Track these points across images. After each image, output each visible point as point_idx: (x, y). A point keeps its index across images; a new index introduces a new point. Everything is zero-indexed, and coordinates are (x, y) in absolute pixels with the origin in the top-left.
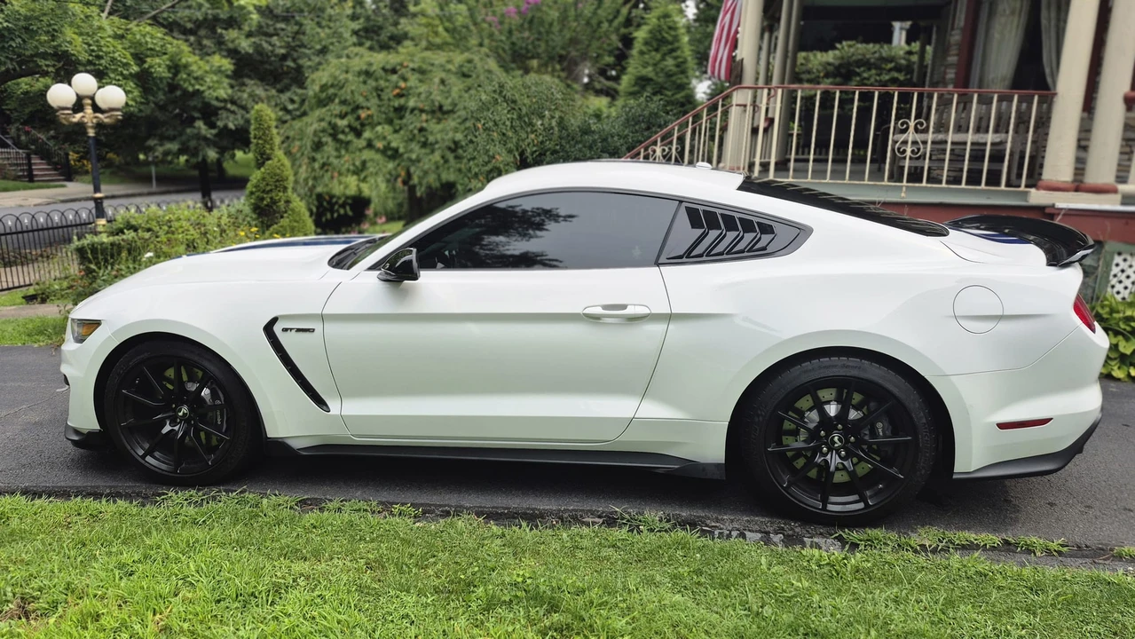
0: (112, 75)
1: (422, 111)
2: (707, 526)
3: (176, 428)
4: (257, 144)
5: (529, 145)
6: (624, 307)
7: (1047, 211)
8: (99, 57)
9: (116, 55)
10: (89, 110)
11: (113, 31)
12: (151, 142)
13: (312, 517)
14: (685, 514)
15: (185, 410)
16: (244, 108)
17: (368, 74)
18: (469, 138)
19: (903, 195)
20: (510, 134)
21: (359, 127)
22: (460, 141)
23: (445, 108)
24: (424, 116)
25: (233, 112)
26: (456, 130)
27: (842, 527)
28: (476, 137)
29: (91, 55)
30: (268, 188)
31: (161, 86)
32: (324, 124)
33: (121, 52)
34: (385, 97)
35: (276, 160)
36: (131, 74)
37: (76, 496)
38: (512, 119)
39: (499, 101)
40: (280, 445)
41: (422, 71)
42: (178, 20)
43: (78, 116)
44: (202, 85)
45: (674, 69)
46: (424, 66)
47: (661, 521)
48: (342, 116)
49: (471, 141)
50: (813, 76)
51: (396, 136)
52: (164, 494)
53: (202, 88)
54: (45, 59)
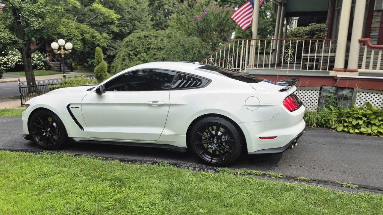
0: (74, 40)
1: (155, 49)
2: (180, 165)
3: (47, 134)
4: (97, 59)
5: (188, 58)
6: (158, 102)
7: (335, 78)
8: (70, 34)
9: (75, 33)
10: (62, 50)
11: (76, 27)
12: (88, 59)
13: (75, 159)
14: (175, 162)
15: (49, 129)
16: (116, 49)
17: (140, 38)
18: (168, 57)
19: (288, 73)
20: (181, 55)
21: (136, 54)
22: (165, 58)
23: (162, 48)
24: (155, 50)
25: (112, 50)
26: (164, 54)
27: (216, 167)
28: (170, 56)
29: (68, 34)
30: (99, 71)
31: (89, 42)
32: (126, 53)
33: (77, 33)
34: (144, 45)
35: (102, 63)
36: (79, 39)
37: (21, 151)
38: (182, 51)
39: (178, 45)
40: (71, 139)
41: (156, 37)
42: (96, 23)
43: (59, 51)
44: (99, 42)
45: (249, 34)
46: (157, 35)
47: (167, 163)
48: (131, 51)
49: (168, 58)
50: (301, 35)
51: (147, 56)
52: (43, 152)
53: (99, 43)
54: (55, 35)
